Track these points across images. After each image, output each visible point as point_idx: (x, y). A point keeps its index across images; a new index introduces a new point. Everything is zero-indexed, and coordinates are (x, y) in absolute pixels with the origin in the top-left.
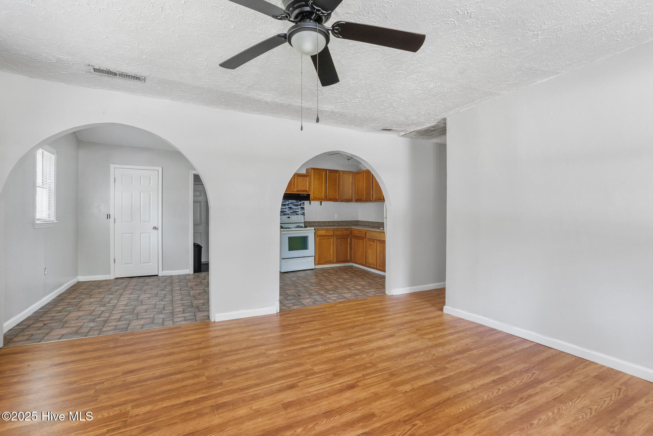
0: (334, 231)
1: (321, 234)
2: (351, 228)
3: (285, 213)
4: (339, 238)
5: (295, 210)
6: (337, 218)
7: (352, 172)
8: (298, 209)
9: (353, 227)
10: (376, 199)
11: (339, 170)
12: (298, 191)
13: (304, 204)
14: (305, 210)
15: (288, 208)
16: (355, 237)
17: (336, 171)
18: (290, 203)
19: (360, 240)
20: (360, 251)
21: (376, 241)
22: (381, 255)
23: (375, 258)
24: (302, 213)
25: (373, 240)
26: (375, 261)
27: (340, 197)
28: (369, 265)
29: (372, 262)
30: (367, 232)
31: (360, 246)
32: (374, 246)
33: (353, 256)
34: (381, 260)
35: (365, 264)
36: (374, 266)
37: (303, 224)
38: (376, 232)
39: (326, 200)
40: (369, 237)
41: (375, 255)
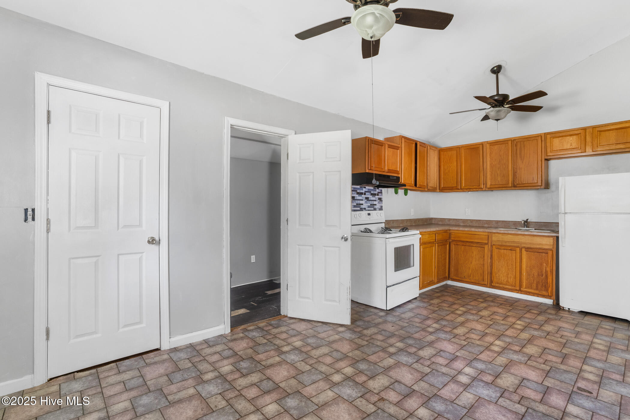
5: (373, 203)
8: (376, 201)
12: (389, 171)
19: (473, 248)
20: (471, 263)
21: (518, 250)
22: (532, 271)
23: (514, 274)
24: (380, 207)
25: (510, 247)
26: (514, 280)
27: (428, 184)
28: (497, 285)
29: (507, 281)
30: (493, 235)
31: (472, 256)
32: (514, 257)
33: (453, 270)
34: (532, 279)
35: (487, 283)
36: (512, 287)
37: (384, 224)
38: (517, 236)
39: (414, 187)
40: (497, 243)
41: (514, 271)
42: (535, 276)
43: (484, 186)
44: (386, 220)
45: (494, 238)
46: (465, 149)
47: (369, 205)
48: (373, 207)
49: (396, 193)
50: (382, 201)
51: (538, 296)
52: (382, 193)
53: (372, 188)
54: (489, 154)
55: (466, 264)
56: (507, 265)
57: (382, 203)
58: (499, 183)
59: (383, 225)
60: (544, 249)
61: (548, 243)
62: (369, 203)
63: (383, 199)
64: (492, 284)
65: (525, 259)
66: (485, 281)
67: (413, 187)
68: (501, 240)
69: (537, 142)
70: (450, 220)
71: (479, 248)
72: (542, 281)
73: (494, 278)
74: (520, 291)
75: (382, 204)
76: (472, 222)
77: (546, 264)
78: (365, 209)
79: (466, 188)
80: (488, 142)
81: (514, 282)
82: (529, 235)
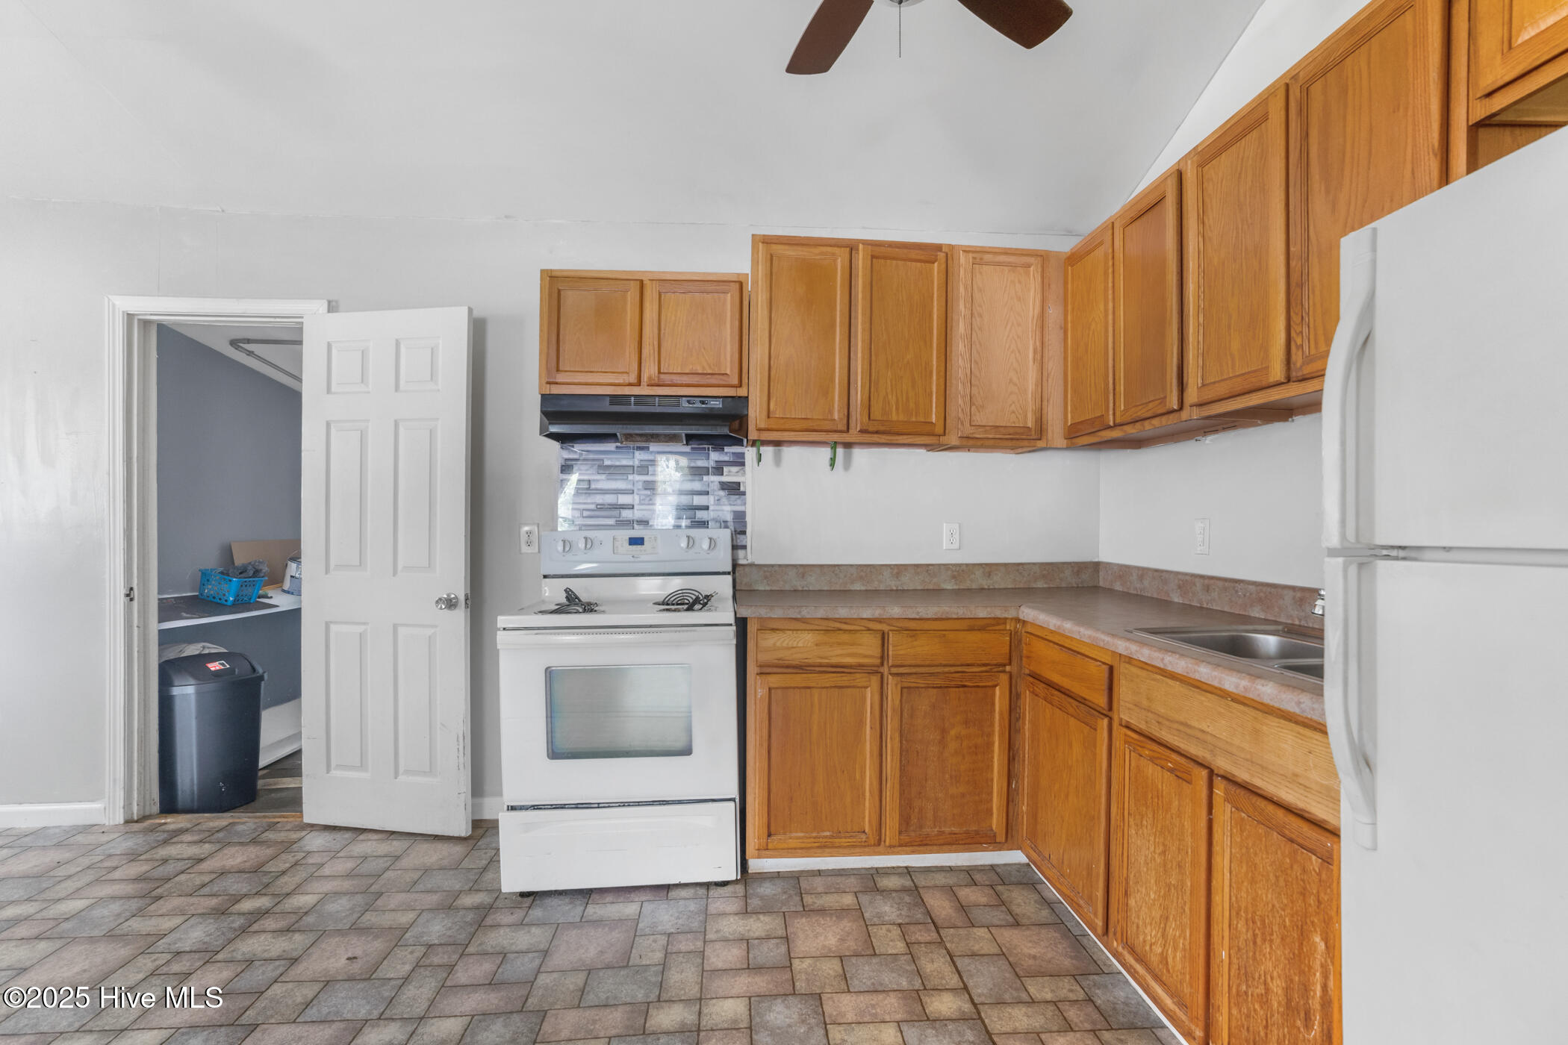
0: (884, 637)
1: (781, 654)
2: (1018, 620)
3: (626, 514)
4: (921, 682)
6: (956, 546)
7: (1043, 257)
9: (1030, 614)
11: (951, 247)
13: (739, 462)
14: (748, 496)
15: (640, 486)
16: (1040, 688)
17: (928, 253)
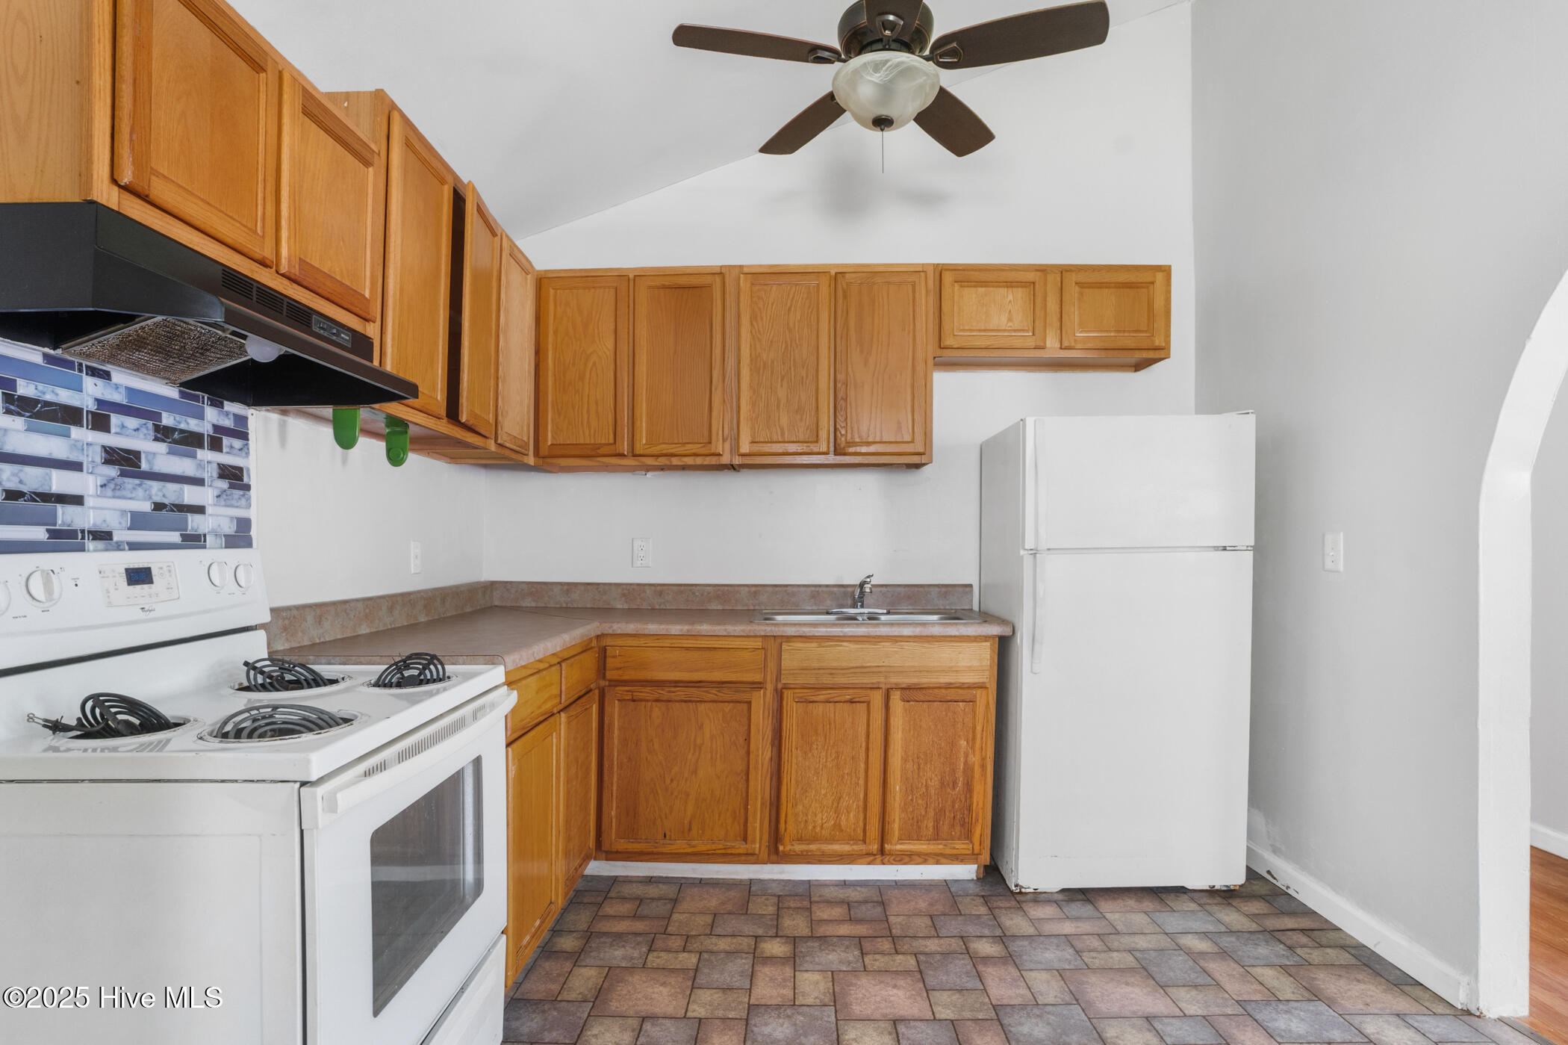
0: (561, 670)
5: (171, 493)
8: (199, 482)
10: (756, 448)
14: (253, 492)
18: (119, 397)
19: (702, 707)
20: (695, 772)
21: (877, 699)
22: (921, 774)
23: (862, 796)
24: (230, 528)
25: (851, 691)
26: (861, 816)
27: (500, 418)
28: (798, 848)
29: (837, 826)
30: (785, 646)
31: (699, 741)
32: (862, 730)
33: (613, 813)
34: (920, 802)
35: (758, 846)
36: (855, 847)
37: (261, 634)
38: (875, 643)
39: (445, 420)
40: (800, 681)
41: (862, 782)
42: (933, 791)
43: (727, 445)
44: (274, 611)
45: (792, 658)
46: (650, 287)
47: (146, 507)
48: (181, 527)
49: (345, 441)
50: (247, 488)
51: (938, 863)
52: (244, 436)
53: (173, 393)
54: (748, 317)
55: (672, 780)
56: (837, 765)
57: (243, 501)
58: (783, 434)
59: (256, 647)
60: (962, 687)
61: (976, 663)
62: (140, 492)
63: (253, 478)
64: (781, 848)
65: (900, 732)
66: (754, 842)
67: (438, 422)
68: (815, 665)
69: (914, 291)
70: (569, 587)
71: (727, 707)
72: (953, 807)
73: (786, 822)
74: (882, 855)
75: (249, 506)
76: (661, 594)
77: (967, 743)
78: (102, 536)
79: (655, 450)
80: (746, 270)
81: (861, 824)
82: (915, 637)
